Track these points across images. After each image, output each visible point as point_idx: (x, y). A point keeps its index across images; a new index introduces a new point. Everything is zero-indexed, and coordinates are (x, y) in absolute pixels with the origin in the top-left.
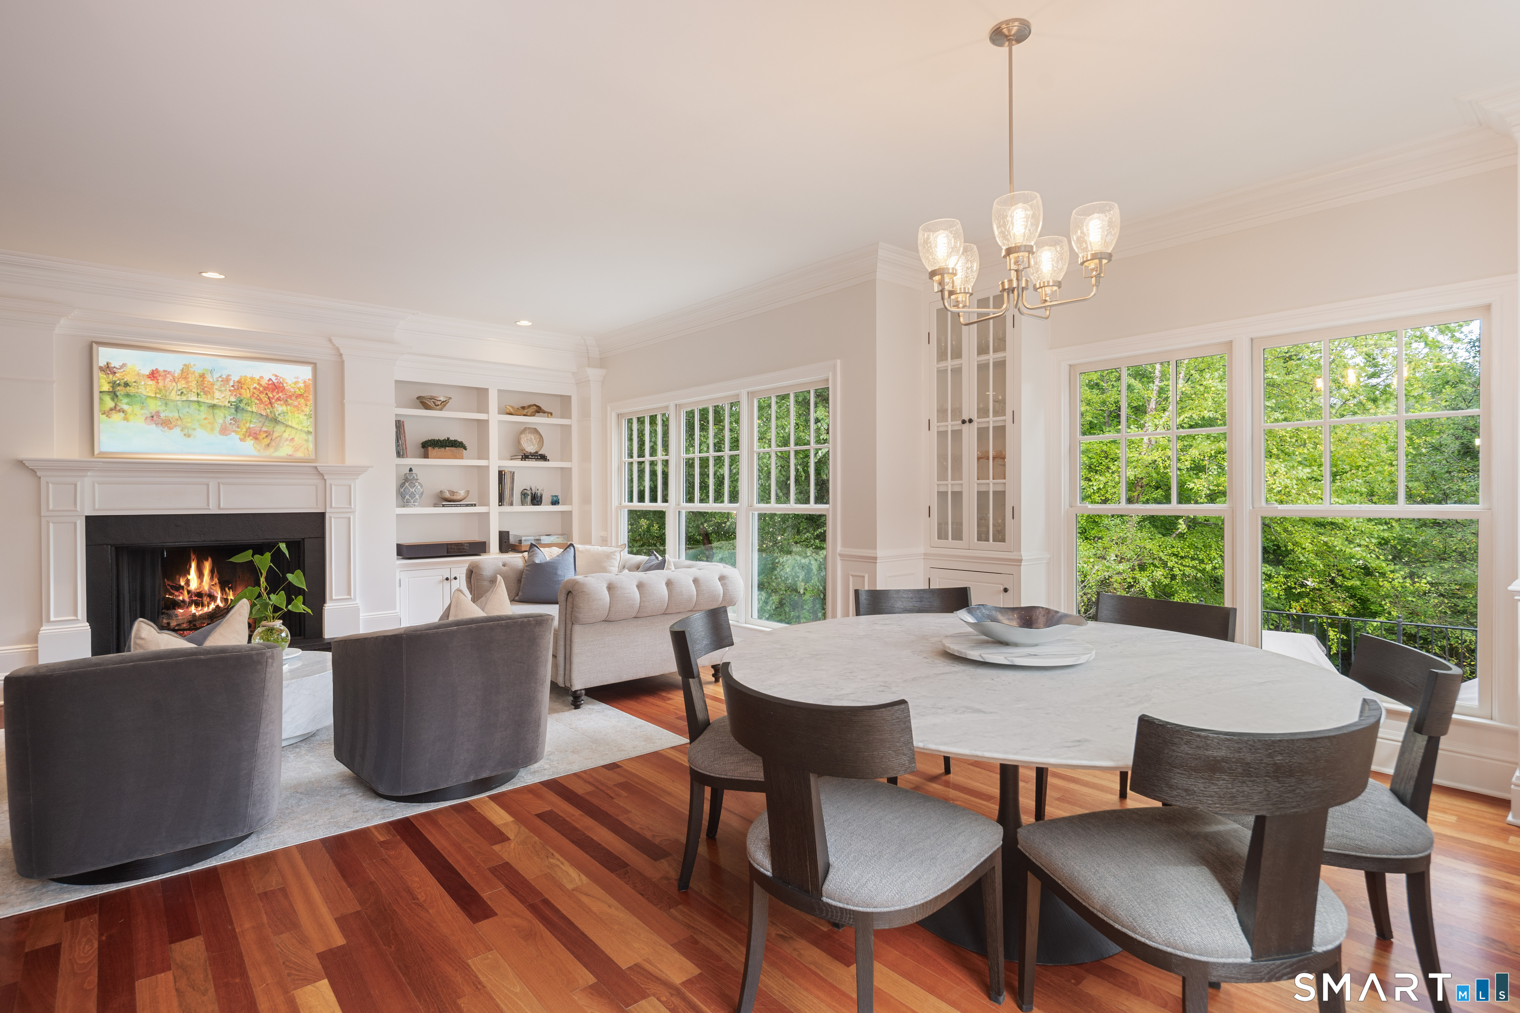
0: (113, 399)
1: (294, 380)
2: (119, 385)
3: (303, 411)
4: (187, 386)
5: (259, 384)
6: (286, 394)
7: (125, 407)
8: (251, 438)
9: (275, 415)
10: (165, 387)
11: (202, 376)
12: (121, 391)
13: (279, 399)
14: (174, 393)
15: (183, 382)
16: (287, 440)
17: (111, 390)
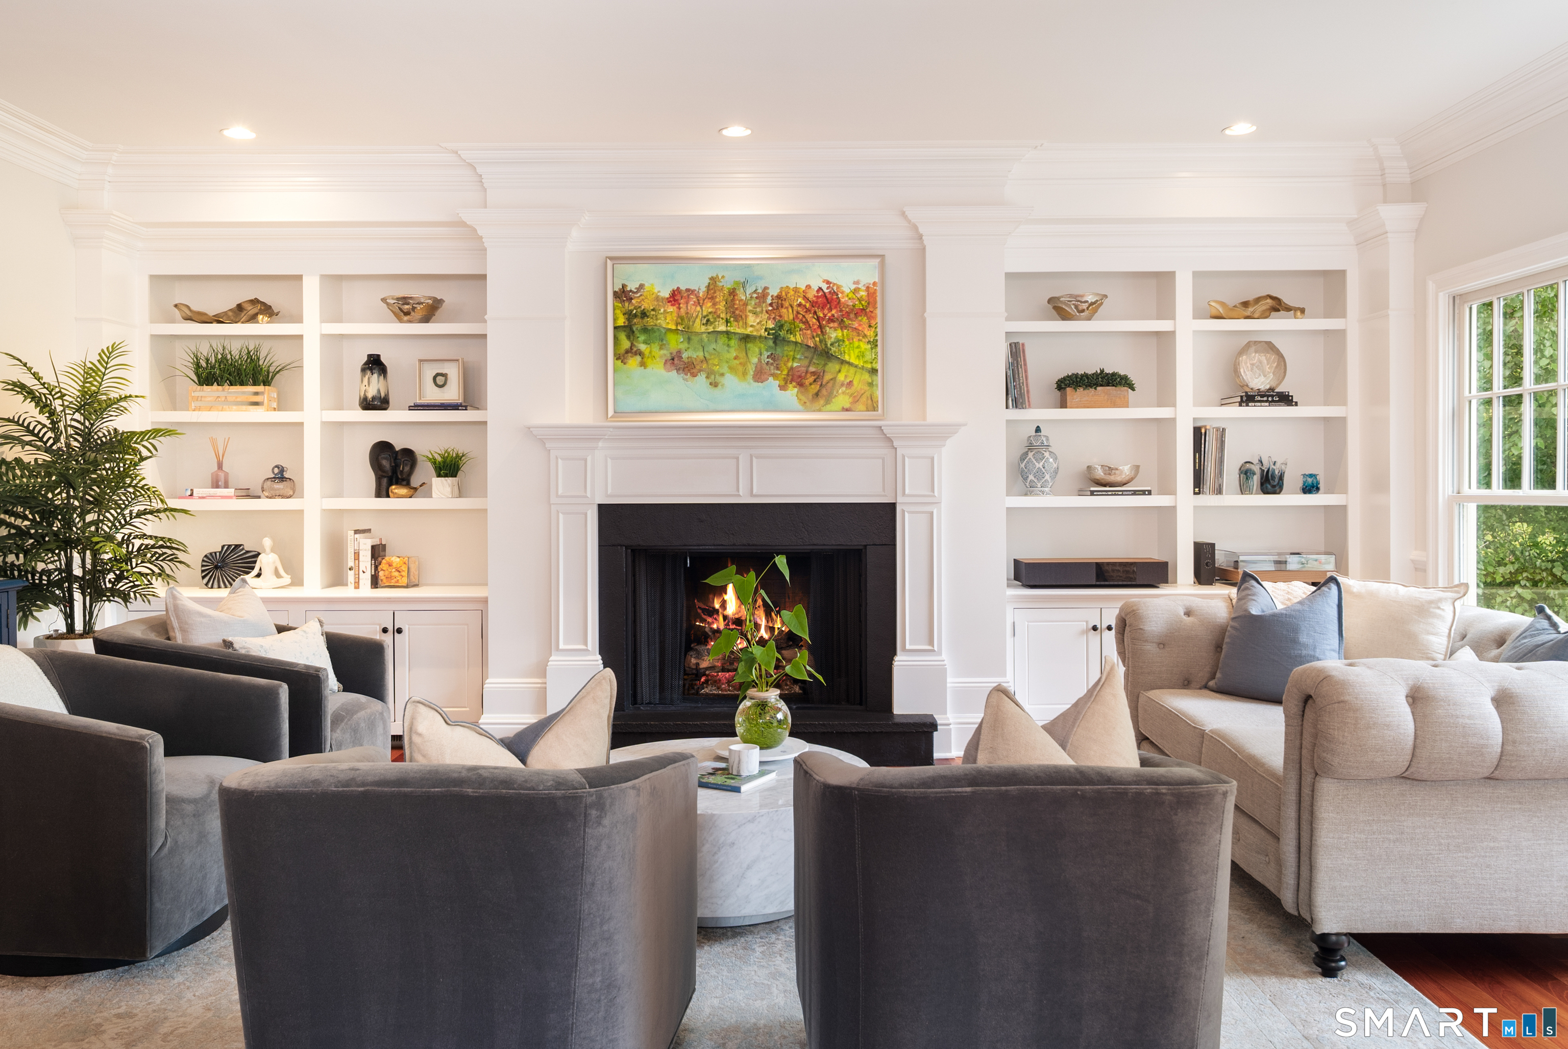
0: (628, 337)
1: (853, 287)
2: (635, 316)
3: (865, 336)
4: (713, 310)
5: (805, 298)
6: (841, 311)
7: (643, 347)
8: (794, 384)
9: (826, 345)
10: (687, 313)
11: (733, 293)
12: (638, 324)
13: (831, 320)
14: (698, 321)
15: (709, 304)
16: (842, 385)
17: (626, 324)
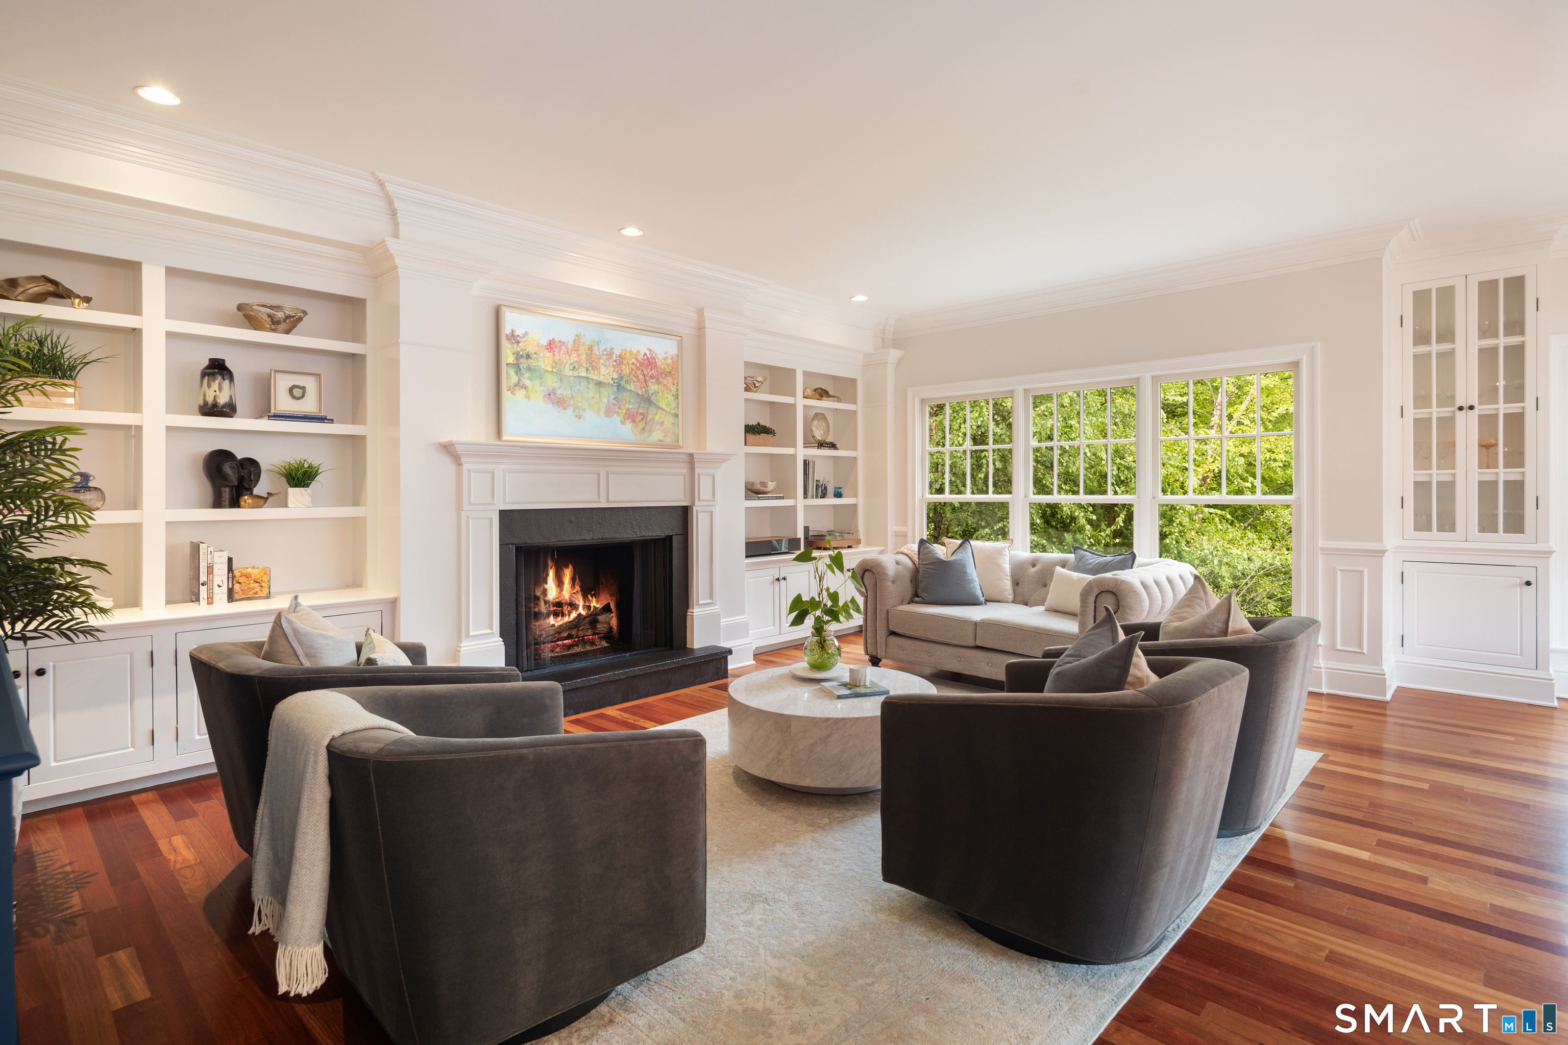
0: (517, 373)
1: (664, 356)
2: (522, 356)
3: (671, 391)
4: (578, 360)
5: (636, 359)
6: (657, 371)
7: (527, 383)
8: (630, 420)
9: (649, 394)
10: (560, 360)
11: (591, 348)
12: (524, 363)
13: (652, 377)
14: (567, 366)
15: (575, 355)
16: (658, 423)
17: (515, 362)
